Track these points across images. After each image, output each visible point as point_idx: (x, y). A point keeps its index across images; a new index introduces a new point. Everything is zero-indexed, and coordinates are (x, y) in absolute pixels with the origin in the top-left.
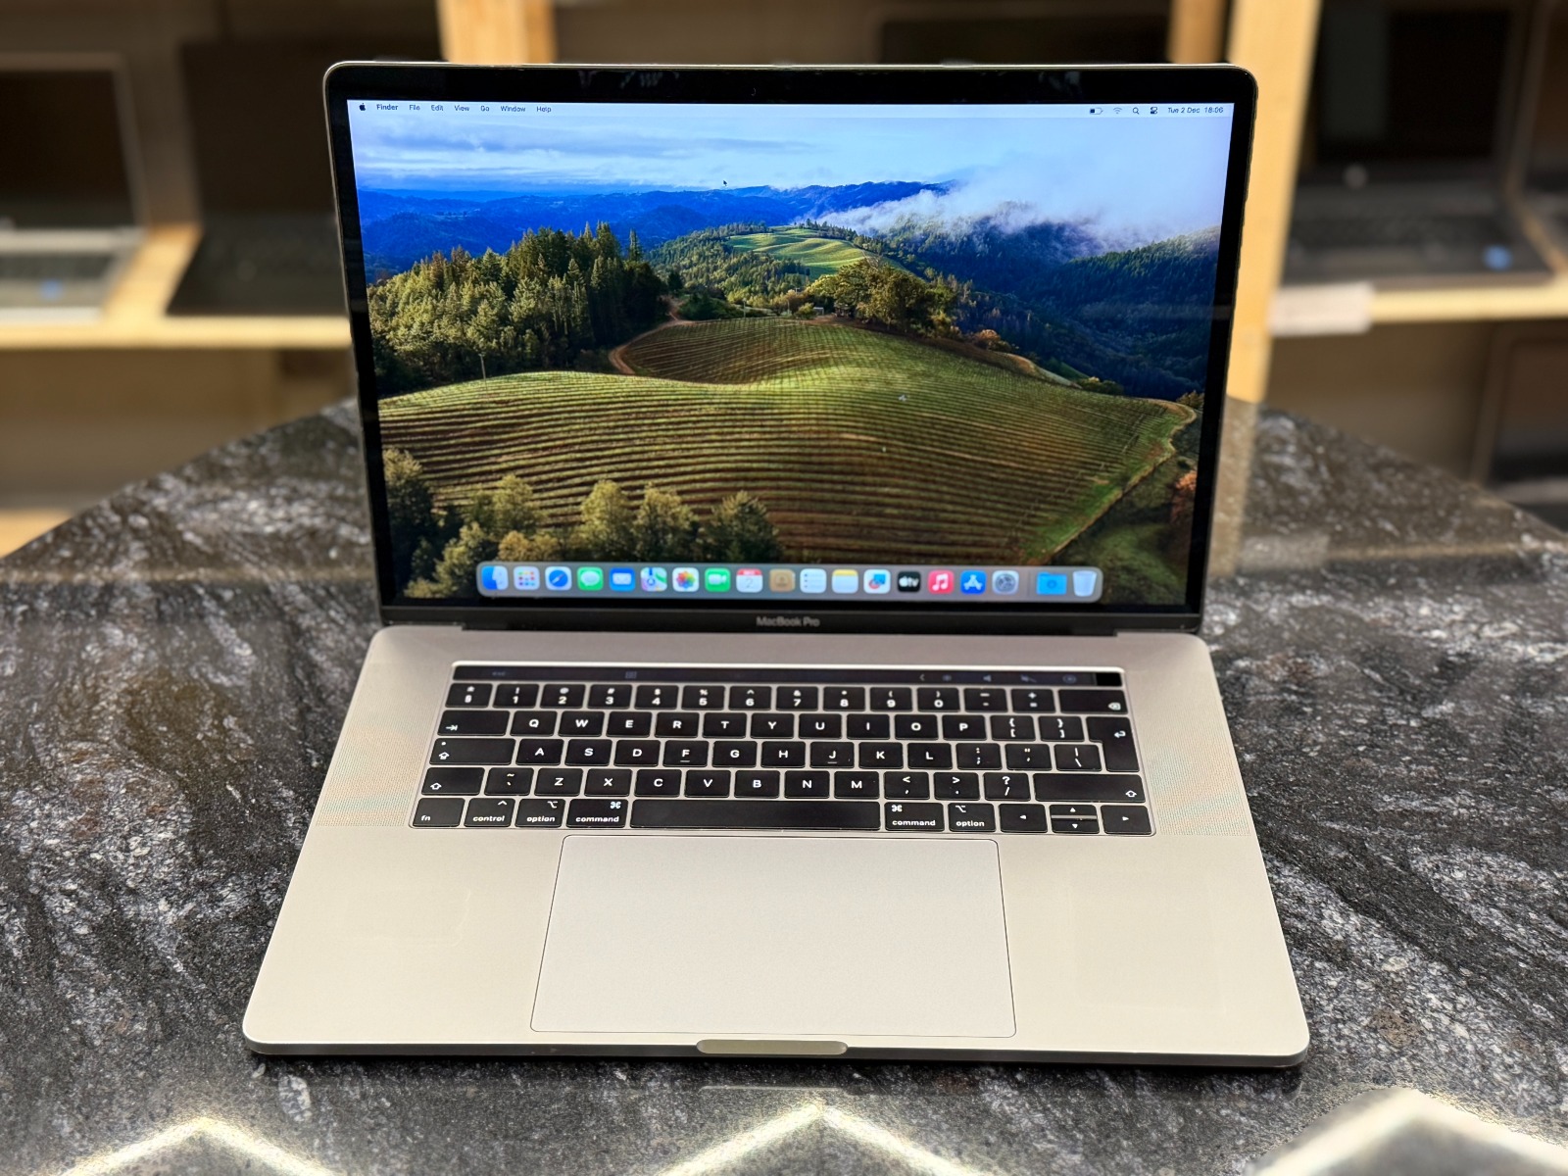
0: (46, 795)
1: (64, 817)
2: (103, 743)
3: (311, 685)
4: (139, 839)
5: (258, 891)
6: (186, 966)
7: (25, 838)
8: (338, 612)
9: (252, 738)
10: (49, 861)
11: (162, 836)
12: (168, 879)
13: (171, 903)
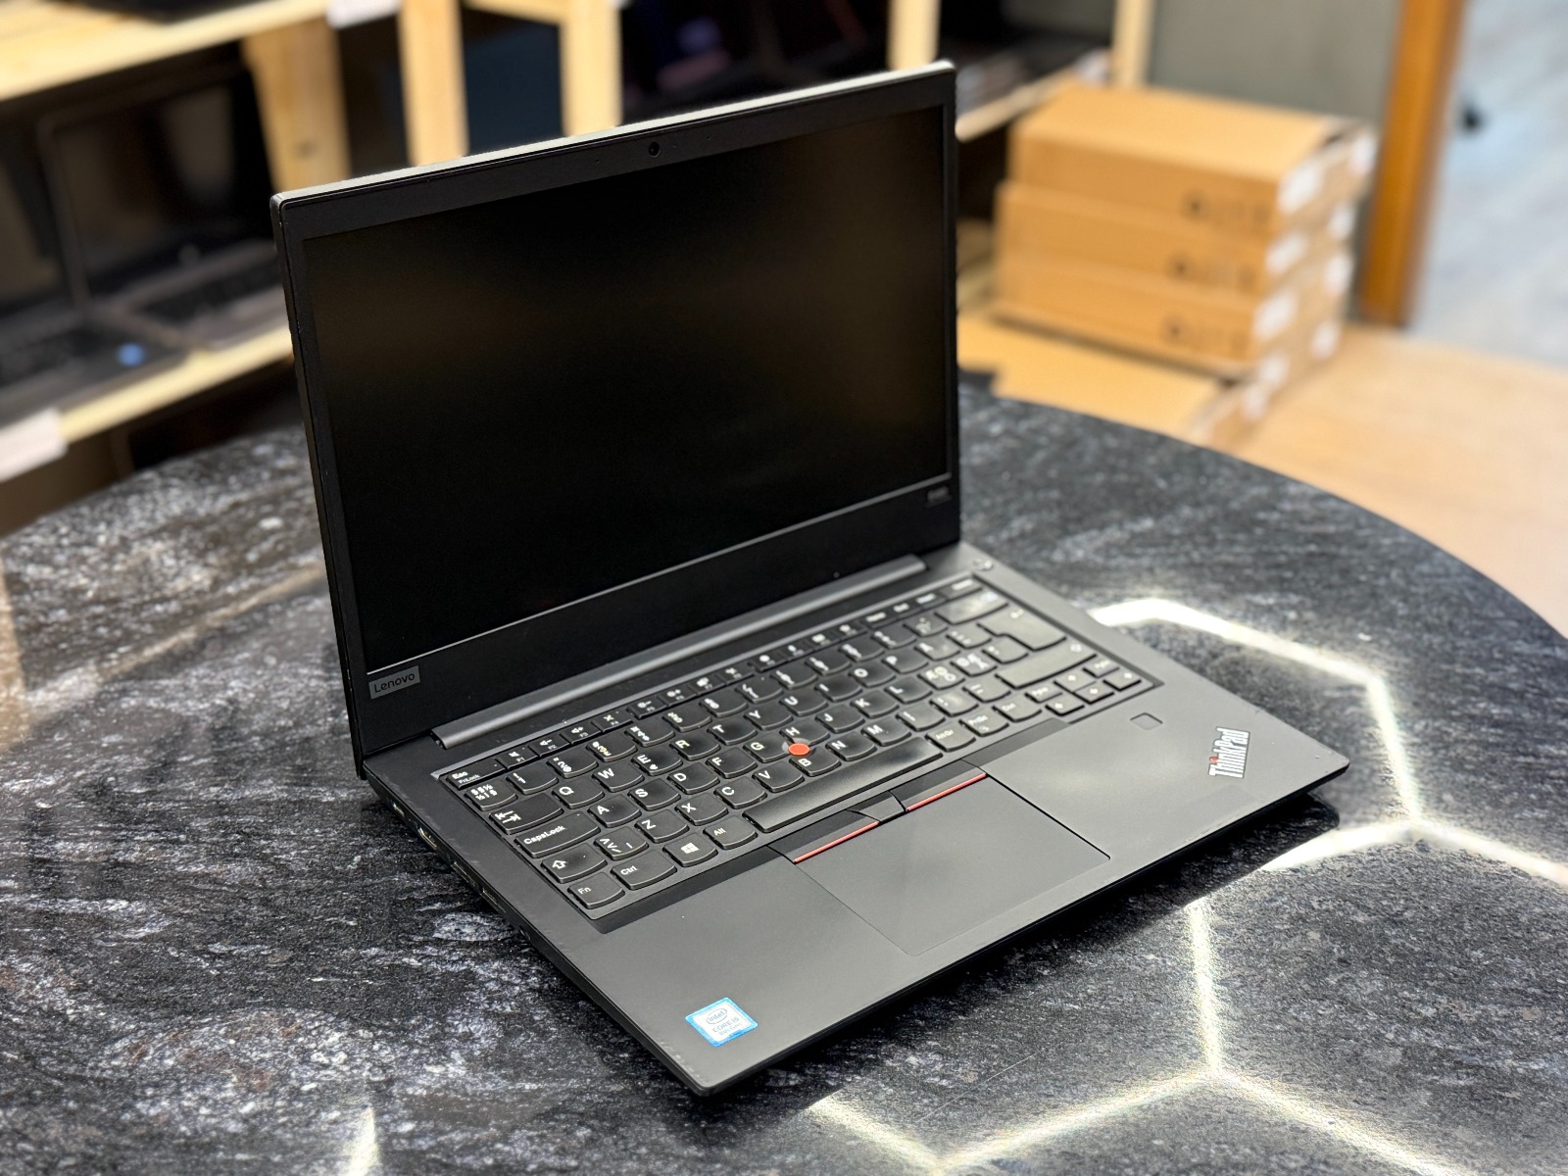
0: (169, 1090)
1: (220, 1089)
2: (135, 1032)
3: (229, 886)
4: (320, 1054)
5: (485, 1010)
6: (536, 1081)
7: (219, 1123)
8: (144, 835)
9: (262, 944)
10: (277, 1117)
11: (331, 1040)
12: (402, 1054)
13: (437, 1063)
